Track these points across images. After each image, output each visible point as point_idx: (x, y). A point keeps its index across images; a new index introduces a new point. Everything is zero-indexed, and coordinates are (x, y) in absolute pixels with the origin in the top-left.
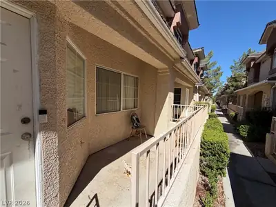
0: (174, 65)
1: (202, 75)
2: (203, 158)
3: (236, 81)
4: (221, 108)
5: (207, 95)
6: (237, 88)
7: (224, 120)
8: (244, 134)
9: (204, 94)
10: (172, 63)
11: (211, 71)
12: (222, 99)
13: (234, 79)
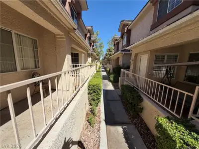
0: (69, 33)
1: (93, 46)
2: (90, 96)
3: (110, 51)
4: (104, 67)
5: (96, 59)
6: (110, 55)
7: (105, 74)
8: (112, 79)
9: (95, 59)
10: (68, 31)
11: (98, 44)
12: (104, 62)
13: (109, 50)
